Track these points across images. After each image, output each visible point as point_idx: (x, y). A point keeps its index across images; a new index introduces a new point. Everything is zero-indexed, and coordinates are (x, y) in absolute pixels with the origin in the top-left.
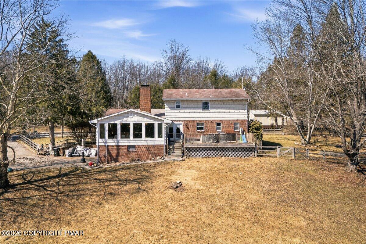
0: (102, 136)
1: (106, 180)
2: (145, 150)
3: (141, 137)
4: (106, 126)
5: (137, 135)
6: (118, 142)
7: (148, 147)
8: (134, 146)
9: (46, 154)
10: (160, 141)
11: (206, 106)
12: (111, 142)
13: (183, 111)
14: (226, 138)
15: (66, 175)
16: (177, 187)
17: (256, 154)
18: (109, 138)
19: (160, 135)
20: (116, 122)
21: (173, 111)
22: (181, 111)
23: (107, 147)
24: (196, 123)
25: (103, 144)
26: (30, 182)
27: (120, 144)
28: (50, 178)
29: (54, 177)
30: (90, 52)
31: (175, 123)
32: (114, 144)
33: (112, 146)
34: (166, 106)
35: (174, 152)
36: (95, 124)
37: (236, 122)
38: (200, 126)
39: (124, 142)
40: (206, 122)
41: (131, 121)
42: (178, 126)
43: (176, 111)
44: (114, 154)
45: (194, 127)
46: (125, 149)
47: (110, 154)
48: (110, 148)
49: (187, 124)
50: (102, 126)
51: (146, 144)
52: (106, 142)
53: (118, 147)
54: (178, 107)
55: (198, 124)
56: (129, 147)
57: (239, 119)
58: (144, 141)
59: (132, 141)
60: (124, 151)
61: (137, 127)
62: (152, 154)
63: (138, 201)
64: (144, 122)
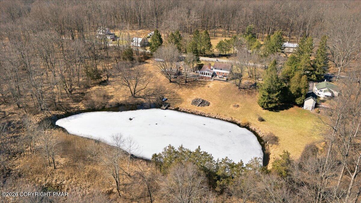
4: (201, 72)
5: (206, 75)
10: (210, 76)
11: (221, 69)
12: (202, 75)
16: (208, 87)
20: (203, 72)
31: (215, 72)
35: (212, 79)
39: (204, 76)
47: (202, 78)
49: (217, 72)
53: (203, 76)
54: (216, 69)
55: (219, 73)
58: (207, 76)
59: (205, 76)
60: (204, 77)
61: (207, 73)
62: (209, 78)
63: (202, 88)
64: (208, 73)
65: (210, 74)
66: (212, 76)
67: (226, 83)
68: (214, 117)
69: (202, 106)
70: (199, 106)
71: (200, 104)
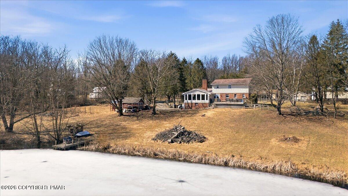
0: (186, 99)
1: (183, 113)
2: (201, 105)
3: (200, 100)
4: (188, 95)
5: (199, 99)
6: (192, 101)
7: (203, 104)
8: (197, 103)
9: (171, 107)
10: (207, 101)
11: (230, 87)
12: (189, 101)
13: (220, 89)
14: (237, 101)
15: (172, 112)
16: (203, 116)
17: (244, 107)
18: (189, 100)
19: (207, 99)
20: (191, 94)
21: (216, 89)
22: (219, 89)
23: (188, 103)
24: (225, 94)
25: (187, 102)
26: (162, 113)
27: (192, 102)
28: (167, 112)
29: (169, 112)
30: (198, 59)
31: (216, 94)
32: (190, 102)
33: (190, 103)
34: (213, 87)
35: (211, 106)
36: (184, 95)
37: (243, 94)
38: (227, 95)
39: (194, 101)
40: (230, 94)
41: (196, 93)
42: (218, 96)
43: (217, 89)
44: (190, 106)
45: (224, 96)
46: (194, 104)
47: (189, 106)
48: (189, 104)
49: (222, 95)
50: (186, 95)
51: (202, 102)
52: (187, 101)
53: (192, 103)
54: (218, 87)
55: (226, 95)
56: (196, 103)
57: (245, 92)
58: (201, 101)
59: (197, 101)
60: (194, 105)
61: (199, 96)
62: (204, 106)
63: (189, 119)
64: (201, 94)
65: (207, 95)
66: (211, 101)
67: (243, 109)
68: (222, 163)
69: (184, 142)
70: (172, 142)
71: (177, 137)
